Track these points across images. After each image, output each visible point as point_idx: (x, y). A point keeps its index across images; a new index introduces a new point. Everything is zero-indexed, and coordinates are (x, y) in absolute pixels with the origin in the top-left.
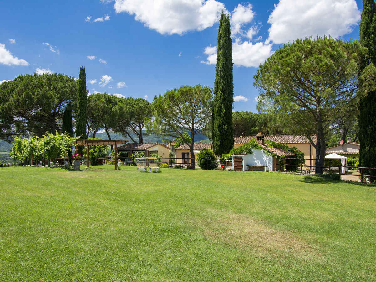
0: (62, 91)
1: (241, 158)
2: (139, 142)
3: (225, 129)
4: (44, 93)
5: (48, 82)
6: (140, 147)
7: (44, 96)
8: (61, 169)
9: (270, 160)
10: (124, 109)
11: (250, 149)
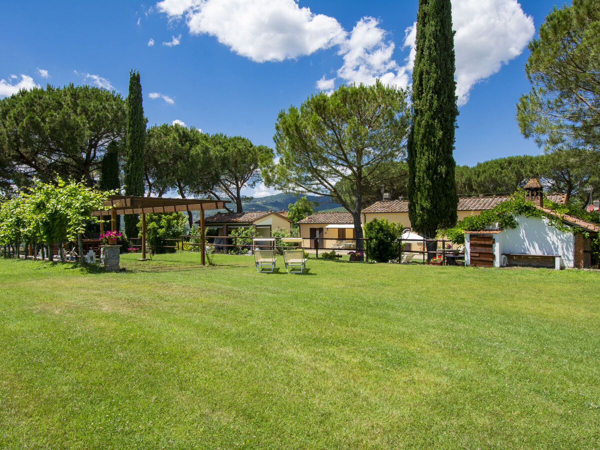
0: (98, 116)
1: (490, 238)
2: (235, 211)
3: (441, 174)
4: (64, 119)
5: (72, 99)
6: (241, 219)
7: (65, 124)
8: (72, 268)
9: (568, 242)
10: (211, 153)
11: (511, 217)
